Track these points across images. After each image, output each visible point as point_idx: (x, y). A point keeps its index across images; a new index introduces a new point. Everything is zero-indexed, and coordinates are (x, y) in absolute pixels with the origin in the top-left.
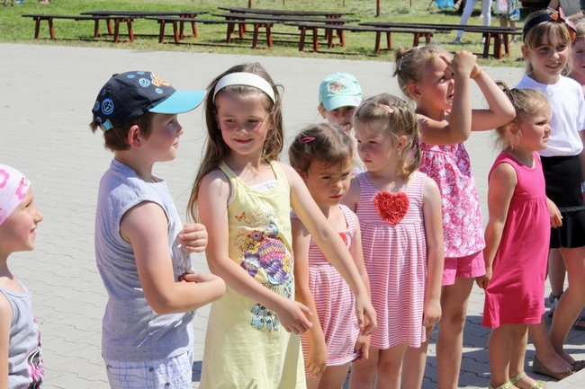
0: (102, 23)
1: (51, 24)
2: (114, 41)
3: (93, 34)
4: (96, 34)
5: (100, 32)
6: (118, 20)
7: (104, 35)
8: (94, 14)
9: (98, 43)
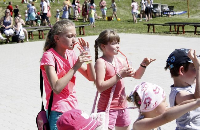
0: (173, 27)
1: (154, 27)
2: (177, 34)
3: (169, 31)
4: (170, 31)
5: (172, 30)
6: (179, 26)
7: (173, 31)
8: (170, 23)
9: (171, 34)
